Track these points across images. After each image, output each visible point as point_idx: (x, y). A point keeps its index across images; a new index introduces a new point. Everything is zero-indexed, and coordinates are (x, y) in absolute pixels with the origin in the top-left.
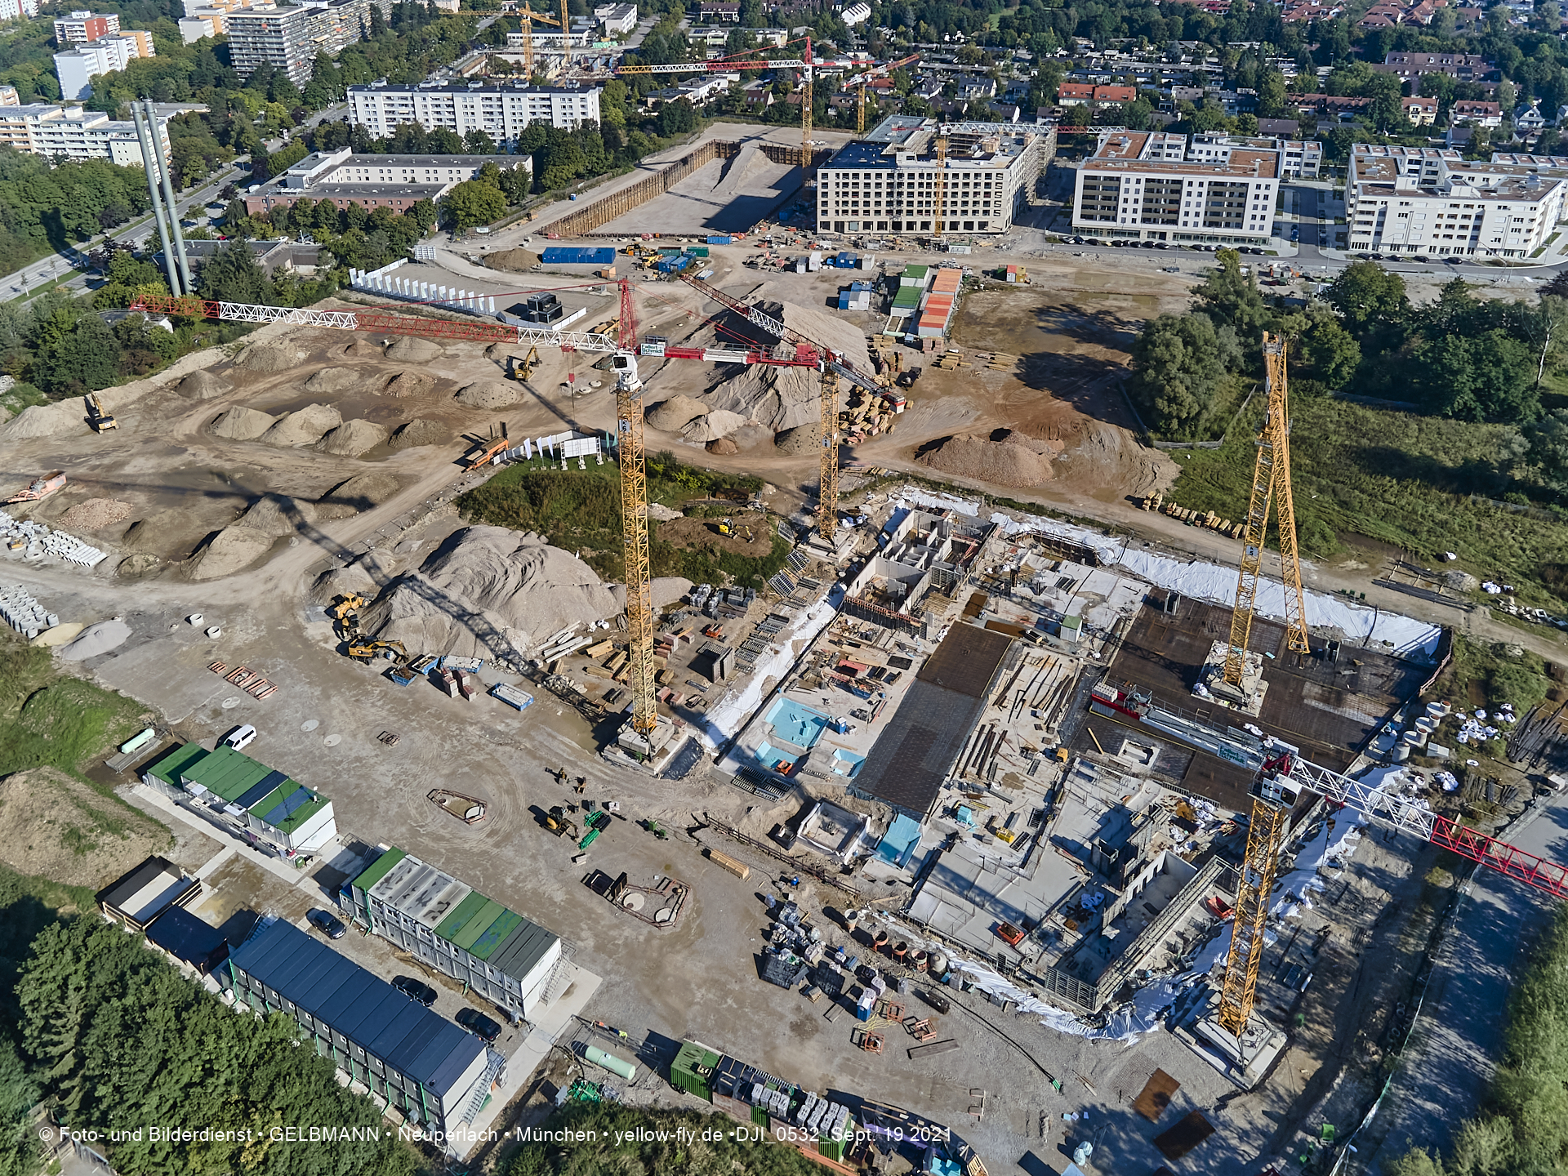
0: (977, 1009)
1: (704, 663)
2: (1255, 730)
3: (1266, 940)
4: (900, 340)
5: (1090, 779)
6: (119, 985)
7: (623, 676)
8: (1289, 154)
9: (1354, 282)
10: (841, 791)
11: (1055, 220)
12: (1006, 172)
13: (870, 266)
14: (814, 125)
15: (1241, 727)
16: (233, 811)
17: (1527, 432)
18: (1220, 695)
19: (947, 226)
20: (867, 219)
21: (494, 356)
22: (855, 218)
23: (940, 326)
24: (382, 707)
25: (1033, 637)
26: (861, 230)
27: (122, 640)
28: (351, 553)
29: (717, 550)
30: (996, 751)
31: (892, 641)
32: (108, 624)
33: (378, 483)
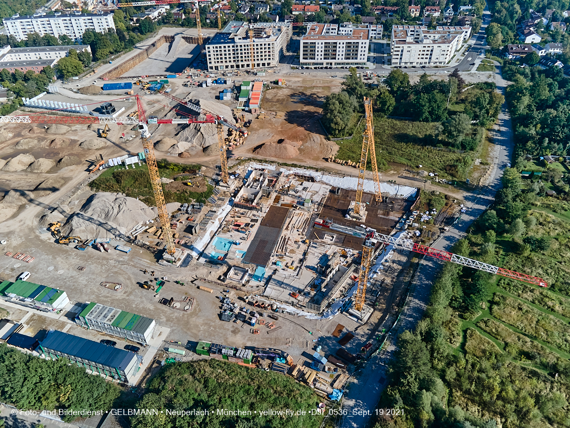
0: (287, 317)
1: (189, 229)
2: (364, 226)
3: (367, 285)
4: (243, 110)
5: (316, 247)
7: (161, 237)
8: (372, 30)
9: (393, 77)
10: (239, 262)
11: (294, 60)
12: (275, 42)
13: (230, 83)
14: (202, 27)
15: (359, 226)
16: (28, 301)
17: (443, 124)
18: (353, 217)
19: (256, 65)
20: (227, 64)
21: (92, 129)
22: (222, 64)
23: (257, 104)
24: (77, 258)
25: (296, 207)
26: (225, 69)
28: (52, 207)
29: (188, 191)
30: (287, 244)
31: (251, 214)
33: (56, 181)
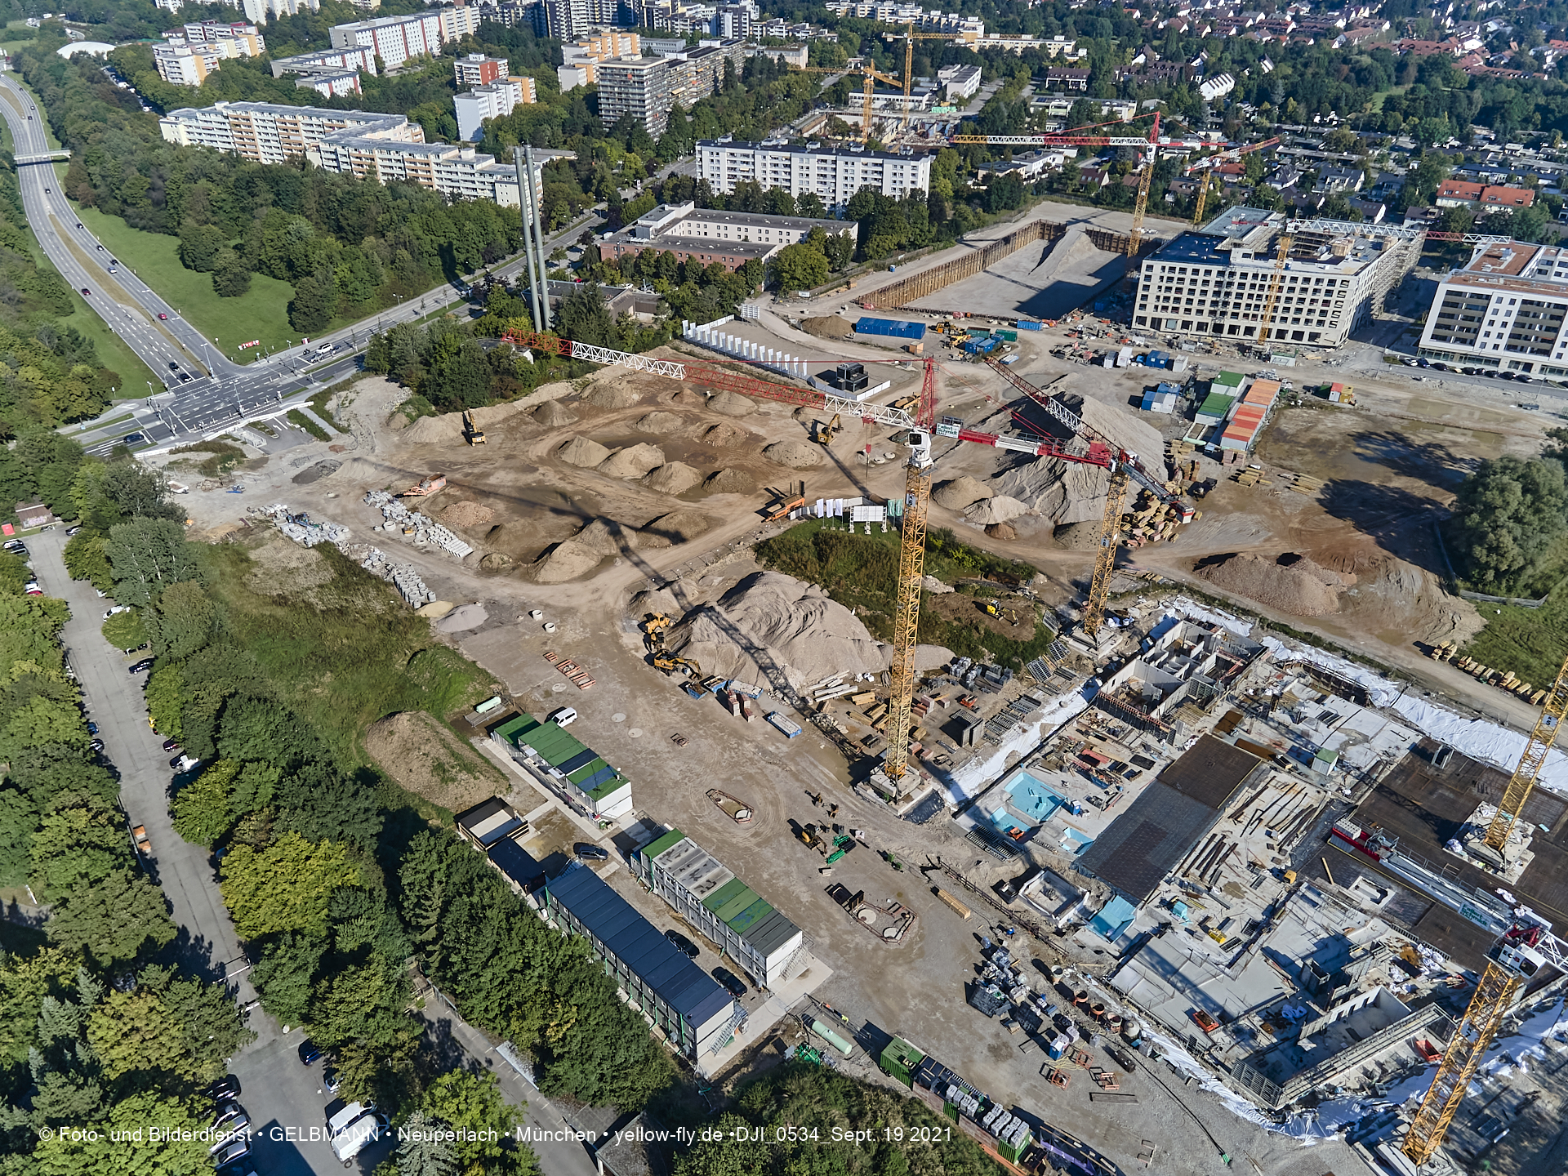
0: (1162, 1077)
1: (955, 728)
2: (1508, 897)
3: (1469, 1090)
4: (1199, 449)
5: (1314, 904)
6: (468, 887)
7: (881, 725)
10: (1066, 865)
12: (1353, 280)
13: (1181, 368)
14: (1148, 211)
15: (1492, 891)
16: (555, 775)
18: (1476, 855)
19: (1274, 334)
20: (1187, 318)
21: (801, 418)
22: (1174, 316)
23: (1246, 439)
24: (677, 713)
25: (1283, 762)
26: (1178, 329)
27: (481, 622)
28: (663, 579)
29: (982, 628)
30: (1222, 860)
31: (1139, 741)
32: (471, 607)
33: (691, 521)
